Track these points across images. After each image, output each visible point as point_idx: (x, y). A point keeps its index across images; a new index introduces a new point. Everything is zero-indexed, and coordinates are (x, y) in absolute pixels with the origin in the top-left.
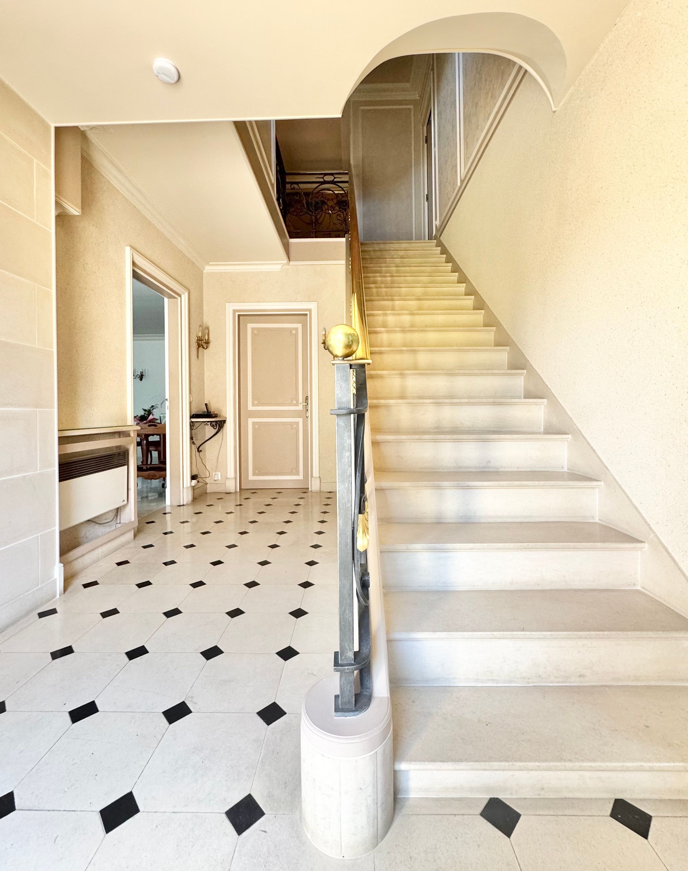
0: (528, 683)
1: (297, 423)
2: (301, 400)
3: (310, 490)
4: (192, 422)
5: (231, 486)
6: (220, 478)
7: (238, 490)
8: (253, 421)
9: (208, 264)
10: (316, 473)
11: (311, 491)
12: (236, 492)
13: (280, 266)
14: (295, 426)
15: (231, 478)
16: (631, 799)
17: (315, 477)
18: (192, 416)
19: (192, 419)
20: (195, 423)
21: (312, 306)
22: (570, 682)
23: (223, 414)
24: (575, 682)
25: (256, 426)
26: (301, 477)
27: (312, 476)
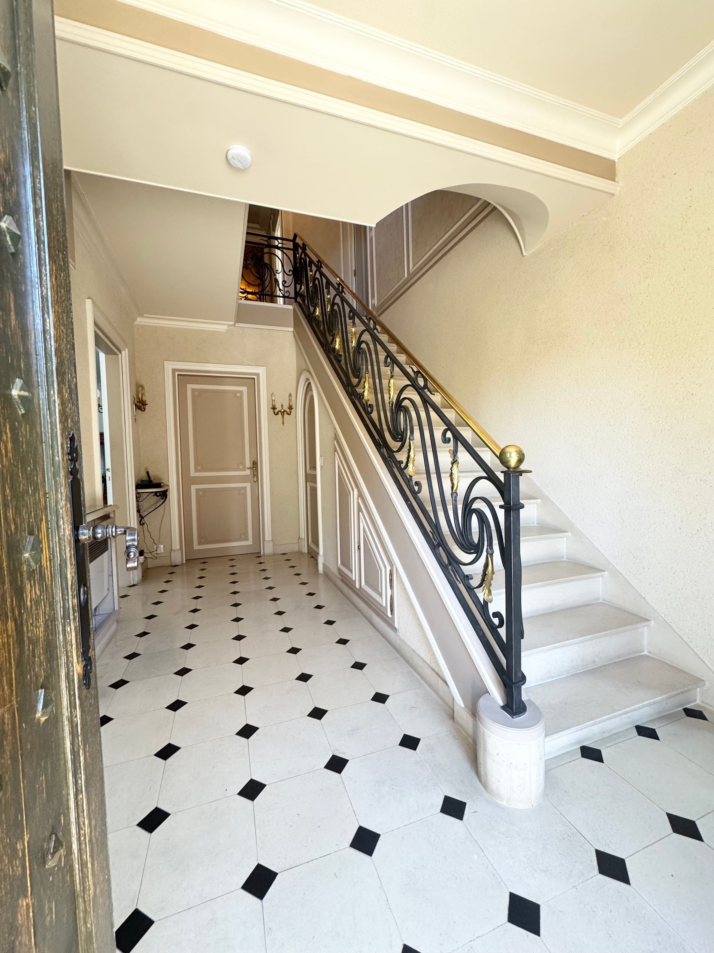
0: (569, 673)
1: (245, 488)
2: (248, 464)
3: (262, 553)
4: (138, 493)
5: (178, 558)
6: (162, 551)
7: (184, 562)
8: (197, 488)
9: (142, 316)
10: (268, 536)
11: (264, 555)
12: (183, 564)
13: (225, 327)
14: (242, 491)
15: (176, 550)
16: (643, 724)
17: (268, 541)
18: (138, 487)
19: (137, 490)
20: (141, 494)
21: (261, 371)
22: (589, 667)
23: (165, 481)
24: (591, 666)
25: (201, 493)
26: (250, 542)
27: (264, 540)
